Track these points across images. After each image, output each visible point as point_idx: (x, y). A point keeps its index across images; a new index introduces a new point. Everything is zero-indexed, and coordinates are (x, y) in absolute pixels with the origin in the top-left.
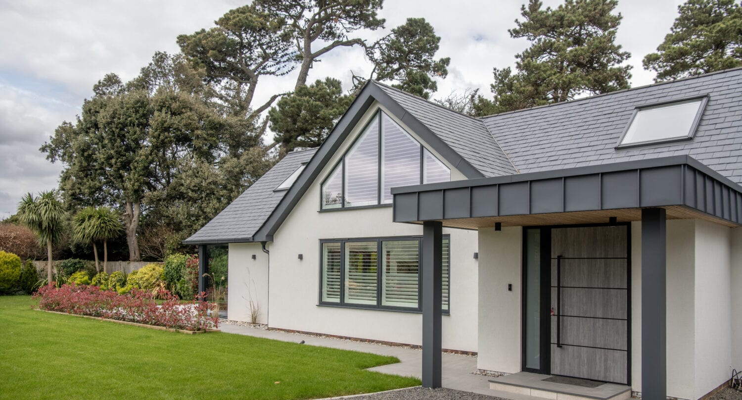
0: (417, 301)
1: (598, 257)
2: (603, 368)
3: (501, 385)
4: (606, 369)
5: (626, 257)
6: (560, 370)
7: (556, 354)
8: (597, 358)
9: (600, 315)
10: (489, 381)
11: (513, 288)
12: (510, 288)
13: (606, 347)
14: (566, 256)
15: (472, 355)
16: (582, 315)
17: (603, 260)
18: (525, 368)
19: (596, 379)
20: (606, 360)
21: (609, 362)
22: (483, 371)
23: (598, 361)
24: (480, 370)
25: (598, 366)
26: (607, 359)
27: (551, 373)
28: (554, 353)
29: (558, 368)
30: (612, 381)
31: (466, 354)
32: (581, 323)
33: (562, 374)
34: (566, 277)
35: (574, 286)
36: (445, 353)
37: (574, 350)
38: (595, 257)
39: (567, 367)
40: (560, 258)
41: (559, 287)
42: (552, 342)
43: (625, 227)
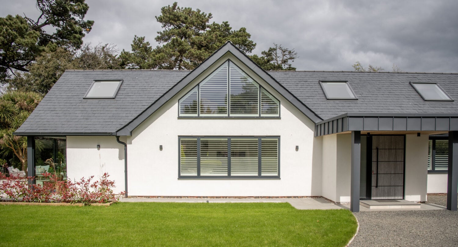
0: (257, 172)
9: (393, 172)
13: (395, 186)
14: (380, 148)
16: (385, 173)
17: (394, 150)
19: (391, 199)
26: (395, 190)
27: (372, 199)
29: (375, 197)
30: (397, 199)
32: (385, 176)
34: (380, 157)
35: (383, 161)
37: (382, 188)
38: (391, 149)
39: (379, 195)
40: (377, 149)
41: (377, 161)
42: (372, 186)
43: (403, 136)
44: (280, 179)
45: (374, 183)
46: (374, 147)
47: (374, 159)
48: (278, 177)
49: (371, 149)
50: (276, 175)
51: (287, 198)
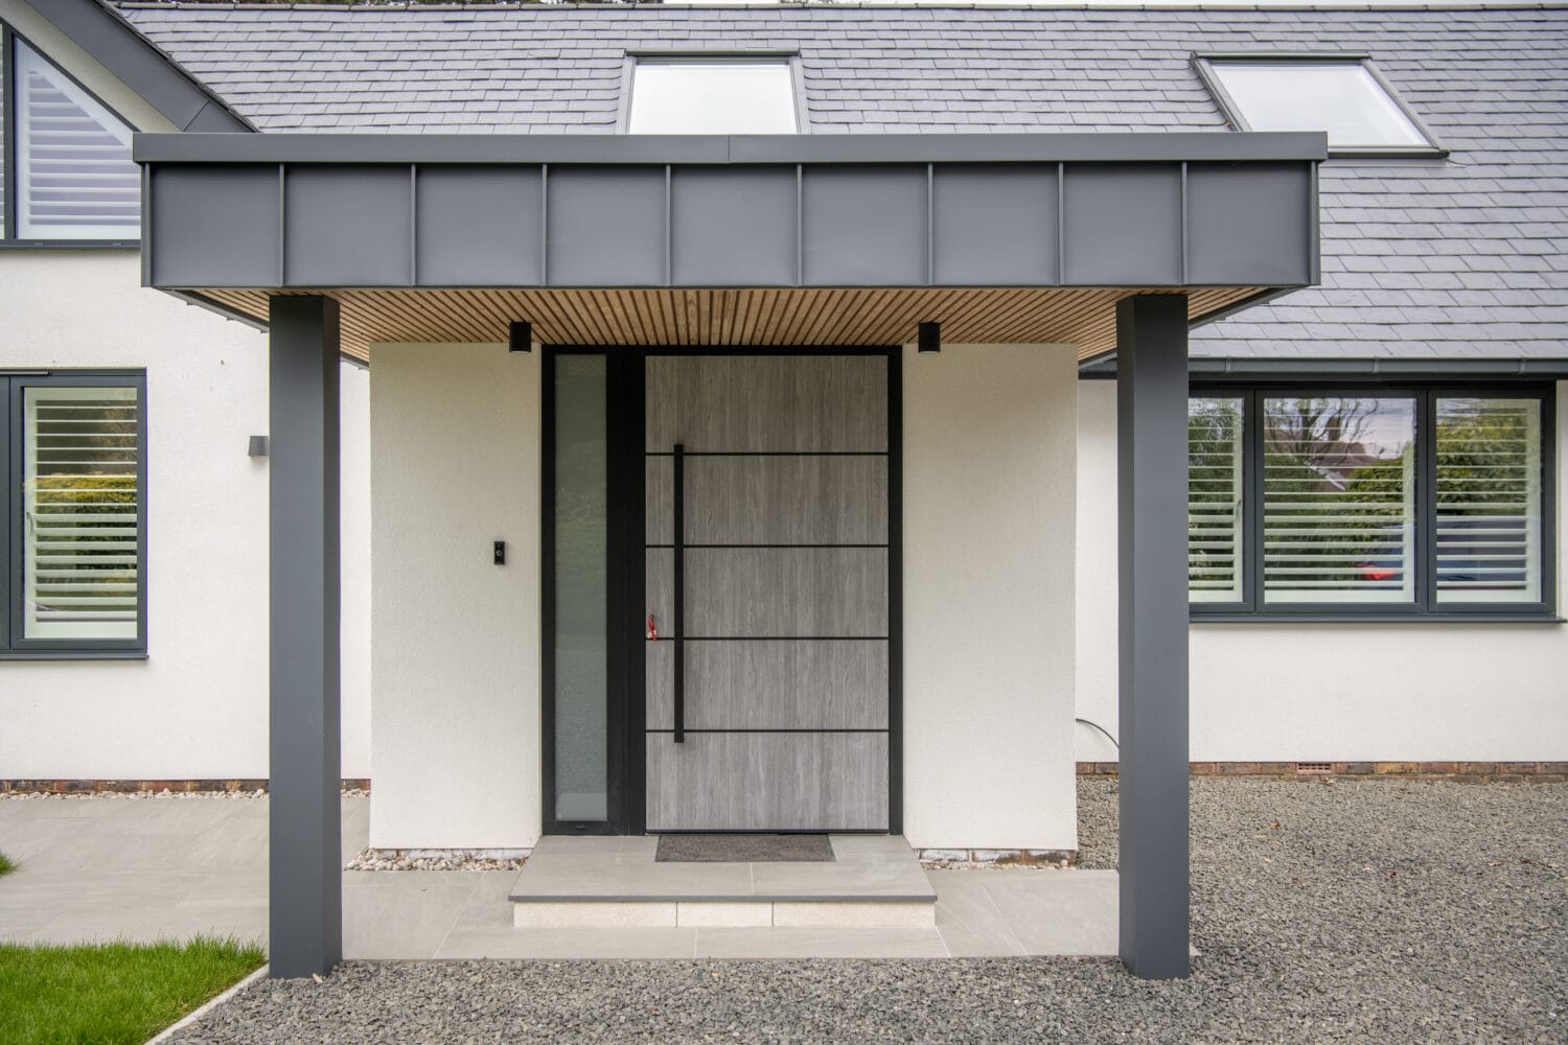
1: (799, 449)
2: (817, 790)
3: (559, 907)
4: (827, 793)
5: (885, 450)
6: (680, 815)
7: (663, 762)
8: (799, 762)
9: (805, 627)
10: (511, 899)
11: (510, 554)
12: (500, 554)
13: (826, 727)
14: (698, 448)
15: (242, 789)
16: (749, 633)
17: (815, 458)
18: (553, 825)
19: (796, 826)
20: (826, 766)
21: (835, 770)
22: (394, 853)
23: (801, 771)
24: (380, 851)
25: (802, 787)
26: (830, 762)
27: (649, 827)
28: (656, 761)
29: (673, 811)
30: (843, 826)
31: (218, 790)
32: (748, 658)
33: (686, 827)
34: (696, 512)
35: (726, 543)
36: (132, 796)
37: (723, 746)
38: (791, 451)
39: (701, 801)
40: (679, 453)
41: (679, 546)
42: (649, 727)
43: (883, 361)
44: (145, 659)
45: (659, 710)
46: (659, 435)
47: (658, 527)
48: (133, 651)
49: (639, 454)
50: (128, 631)
51: (193, 790)
